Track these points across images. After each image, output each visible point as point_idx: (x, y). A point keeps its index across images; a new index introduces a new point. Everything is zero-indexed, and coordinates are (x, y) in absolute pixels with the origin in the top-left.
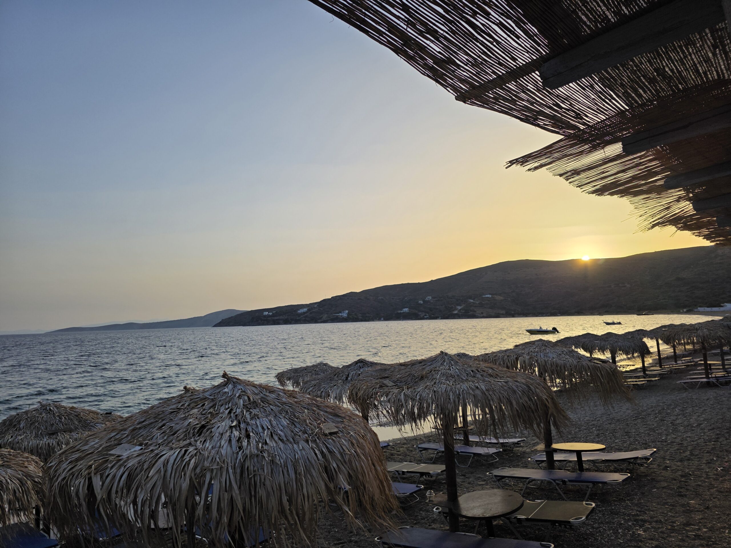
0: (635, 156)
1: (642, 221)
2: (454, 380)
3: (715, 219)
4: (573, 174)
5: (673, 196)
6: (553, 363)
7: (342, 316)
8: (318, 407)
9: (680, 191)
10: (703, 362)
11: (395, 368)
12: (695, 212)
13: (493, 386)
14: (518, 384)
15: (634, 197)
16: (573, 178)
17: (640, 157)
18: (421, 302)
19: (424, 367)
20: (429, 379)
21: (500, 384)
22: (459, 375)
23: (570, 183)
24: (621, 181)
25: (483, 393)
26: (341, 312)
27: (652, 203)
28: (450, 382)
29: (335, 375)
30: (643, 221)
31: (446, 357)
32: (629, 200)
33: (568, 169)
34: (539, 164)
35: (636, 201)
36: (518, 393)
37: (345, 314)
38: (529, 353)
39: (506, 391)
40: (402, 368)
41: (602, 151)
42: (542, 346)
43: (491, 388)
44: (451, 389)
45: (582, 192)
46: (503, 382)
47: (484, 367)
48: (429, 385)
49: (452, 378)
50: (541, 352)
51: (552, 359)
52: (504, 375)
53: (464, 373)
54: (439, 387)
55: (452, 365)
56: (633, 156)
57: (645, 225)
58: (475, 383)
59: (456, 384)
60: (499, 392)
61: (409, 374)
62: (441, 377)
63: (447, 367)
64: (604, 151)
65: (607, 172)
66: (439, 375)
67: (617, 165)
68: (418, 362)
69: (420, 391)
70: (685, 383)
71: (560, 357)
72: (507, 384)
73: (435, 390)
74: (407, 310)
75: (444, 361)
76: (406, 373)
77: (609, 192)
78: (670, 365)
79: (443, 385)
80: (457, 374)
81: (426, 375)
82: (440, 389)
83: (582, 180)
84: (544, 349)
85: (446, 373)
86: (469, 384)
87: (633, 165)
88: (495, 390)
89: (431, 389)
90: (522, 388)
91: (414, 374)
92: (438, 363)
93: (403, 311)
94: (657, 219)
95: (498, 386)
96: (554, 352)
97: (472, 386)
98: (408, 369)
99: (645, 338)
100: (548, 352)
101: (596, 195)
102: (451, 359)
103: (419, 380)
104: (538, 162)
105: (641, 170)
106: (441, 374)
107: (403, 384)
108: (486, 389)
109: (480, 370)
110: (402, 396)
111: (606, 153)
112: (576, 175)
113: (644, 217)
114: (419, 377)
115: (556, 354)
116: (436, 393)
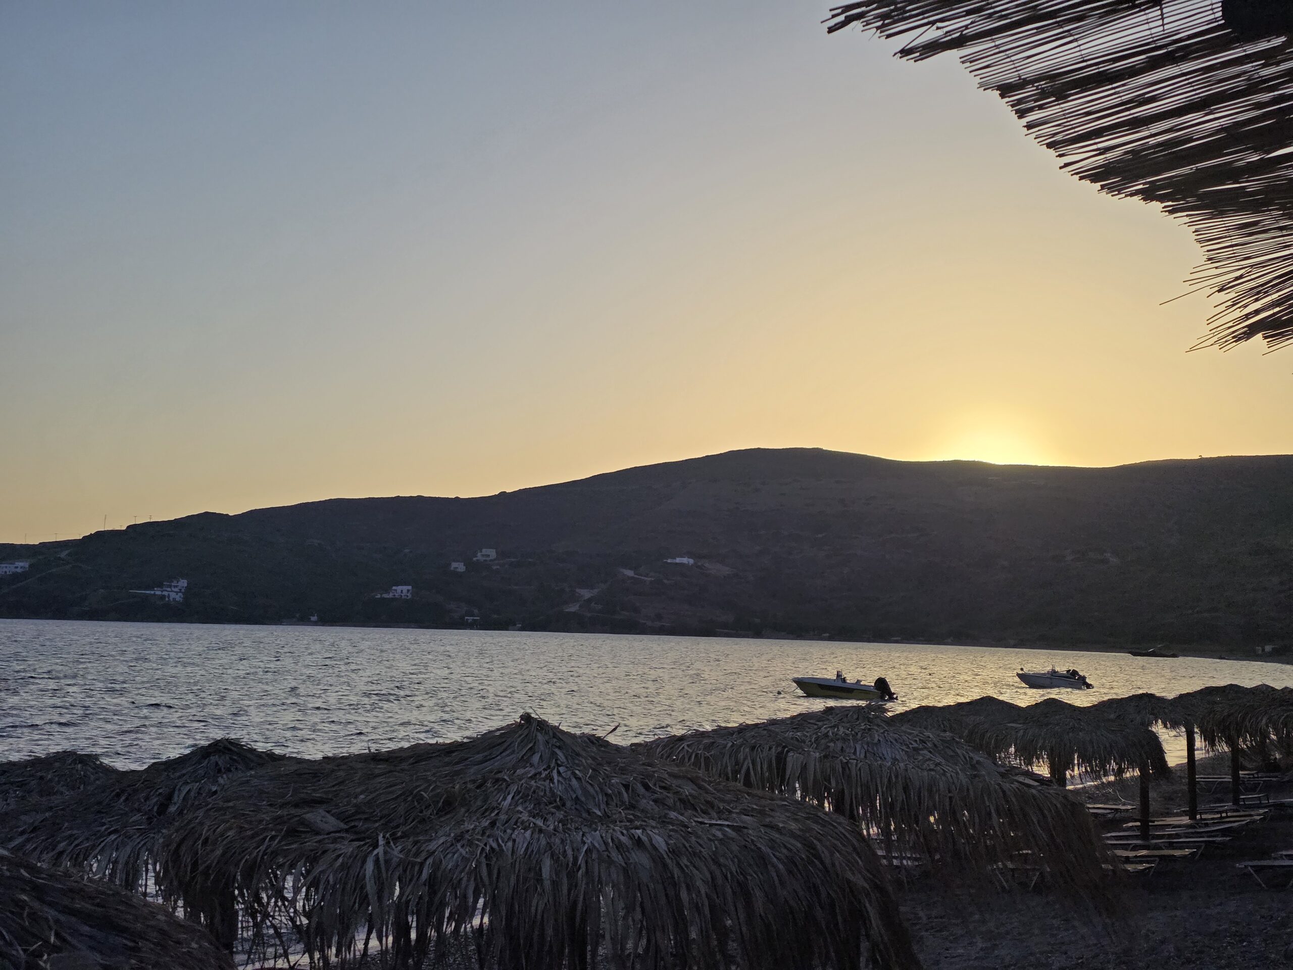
0: (1251, 49)
1: (1223, 307)
2: (560, 815)
4: (1043, 94)
6: (897, 777)
7: (163, 597)
8: (38, 892)
11: (352, 768)
13: (693, 839)
14: (777, 836)
15: (1213, 217)
16: (1041, 107)
17: (1269, 57)
18: (459, 567)
19: (458, 768)
20: (474, 809)
21: (719, 834)
22: (583, 799)
23: (1029, 126)
24: (1191, 140)
25: (658, 860)
26: (160, 585)
27: (1262, 246)
28: (545, 820)
29: (118, 795)
30: (1228, 307)
31: (540, 737)
32: (1194, 228)
33: (1033, 70)
34: (940, 33)
35: (1215, 233)
36: (774, 866)
37: (174, 592)
38: (816, 739)
39: (737, 857)
40: (377, 771)
41: (1155, 13)
42: (858, 719)
43: (687, 845)
44: (549, 846)
45: (1061, 168)
46: (727, 829)
47: (670, 774)
48: (473, 829)
49: (554, 807)
50: (856, 741)
51: (893, 764)
52: (732, 805)
53: (596, 792)
54: (506, 837)
55: (559, 766)
56: (1245, 51)
57: (1231, 324)
58: (632, 829)
59: (567, 828)
60: (713, 860)
61: (400, 792)
62: (517, 805)
63: (539, 770)
64: (1162, 14)
65: (1153, 99)
66: (510, 797)
67: (1188, 77)
68: (439, 751)
69: (434, 852)
70: (1259, 869)
71: (916, 757)
72: (740, 836)
73: (491, 847)
74: (408, 591)
75: (531, 748)
76: (391, 786)
77: (1144, 184)
78: (1221, 812)
79: (522, 831)
80: (574, 796)
81: (464, 794)
82: (510, 844)
83: (1069, 119)
84: (864, 730)
85: (534, 792)
86: (614, 830)
87: (1239, 83)
88: (700, 852)
89: (477, 842)
90: (789, 850)
91: (420, 791)
92: (508, 755)
93: (391, 595)
94: (1269, 307)
95: (710, 840)
96: (896, 740)
97: (622, 838)
98: (398, 772)
99: (1156, 722)
100: (879, 740)
101: (1103, 187)
102: (558, 744)
103: (435, 812)
104: (939, 24)
105: (1258, 106)
106: (518, 792)
107: (377, 825)
108: (668, 849)
109: (655, 785)
110: (370, 866)
111: (1166, 21)
112: (1054, 99)
113: (1233, 295)
114: (438, 802)
115: (904, 748)
116: (495, 859)
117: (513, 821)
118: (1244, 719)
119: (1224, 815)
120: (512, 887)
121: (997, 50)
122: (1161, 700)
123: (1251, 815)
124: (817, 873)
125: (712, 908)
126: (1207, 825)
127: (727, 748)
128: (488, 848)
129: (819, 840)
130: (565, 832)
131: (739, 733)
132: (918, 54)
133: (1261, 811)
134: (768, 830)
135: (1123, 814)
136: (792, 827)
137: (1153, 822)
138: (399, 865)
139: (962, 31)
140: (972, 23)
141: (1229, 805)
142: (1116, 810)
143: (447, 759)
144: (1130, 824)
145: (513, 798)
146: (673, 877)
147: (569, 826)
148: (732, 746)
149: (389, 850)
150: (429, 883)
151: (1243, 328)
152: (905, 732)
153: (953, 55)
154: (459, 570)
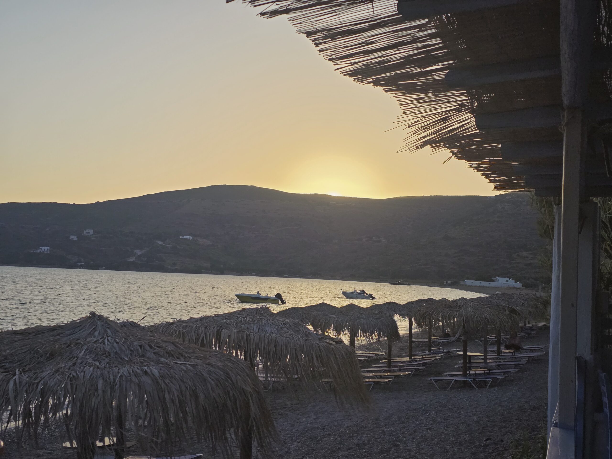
0: (413, 24)
1: (410, 134)
2: (107, 360)
3: (500, 146)
4: (326, 37)
5: (453, 101)
9: (463, 94)
10: (462, 353)
12: (478, 131)
13: (172, 370)
14: (211, 369)
15: (405, 94)
16: (325, 43)
17: (420, 28)
18: (75, 238)
19: (58, 337)
20: (65, 357)
21: (184, 368)
22: (119, 352)
23: (320, 51)
24: (391, 61)
25: (155, 380)
27: (426, 108)
28: (100, 363)
30: (412, 134)
31: (99, 323)
32: (397, 99)
33: (320, 26)
34: (277, 7)
35: (406, 102)
36: (209, 382)
38: (236, 323)
39: (192, 378)
40: (16, 339)
41: (370, 5)
42: (256, 314)
43: (169, 373)
44: (102, 374)
45: (335, 70)
46: (188, 366)
47: (162, 340)
48: (64, 367)
49: (105, 356)
50: (254, 324)
51: (270, 335)
52: (191, 355)
53: (126, 349)
54: (80, 370)
55: (108, 337)
56: (410, 24)
57: (414, 142)
58: (142, 366)
59: (111, 366)
60: (181, 380)
61: (28, 349)
62: (86, 355)
63: (98, 339)
64: (373, 7)
65: (373, 43)
66: (83, 352)
67: (387, 34)
68: (48, 329)
69: (45, 377)
70: (436, 381)
71: (281, 331)
72: (194, 369)
73: (73, 376)
74: (48, 249)
75: (94, 328)
76: (22, 347)
77: (373, 79)
78: (422, 355)
79: (89, 368)
80: (115, 351)
81: (60, 350)
82: (82, 374)
83: (337, 49)
84: (259, 319)
85: (95, 349)
86: (134, 367)
87: (408, 38)
88: (175, 376)
89: (66, 373)
90: (217, 375)
91: (39, 348)
92: (83, 332)
93: (39, 251)
94: (430, 135)
95: (179, 371)
96: (273, 323)
97: (137, 371)
98: (27, 339)
99: (396, 315)
100: (265, 324)
101: (355, 79)
102: (108, 326)
103: (45, 359)
104: (277, 3)
105: (417, 48)
106: (87, 349)
107: (15, 365)
108: (160, 375)
109: (155, 346)
110: (11, 384)
111: (374, 9)
112: (330, 39)
113: (414, 129)
114: (47, 354)
115: (276, 327)
116: (74, 381)
117: (84, 363)
118: (432, 314)
119: (424, 356)
120: (82, 394)
121: (304, 16)
122: (398, 305)
123: (436, 357)
124: (229, 385)
125: (180, 401)
126: (416, 361)
127: (194, 328)
128: (71, 376)
129: (231, 370)
130: (110, 368)
131: (200, 321)
132: (268, 15)
133: (440, 355)
134: (207, 366)
135: (381, 356)
136: (219, 365)
137: (393, 360)
138: (27, 383)
139: (287, 7)
140: (291, 3)
141: (427, 352)
142: (378, 355)
143: (52, 334)
144: (383, 361)
145: (85, 352)
146: (161, 388)
147: (112, 365)
148: (196, 327)
149: (21, 376)
150: (41, 392)
151: (420, 143)
152: (277, 320)
153: (285, 16)
154: (74, 239)
